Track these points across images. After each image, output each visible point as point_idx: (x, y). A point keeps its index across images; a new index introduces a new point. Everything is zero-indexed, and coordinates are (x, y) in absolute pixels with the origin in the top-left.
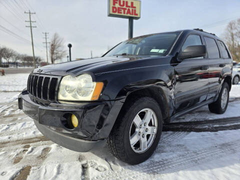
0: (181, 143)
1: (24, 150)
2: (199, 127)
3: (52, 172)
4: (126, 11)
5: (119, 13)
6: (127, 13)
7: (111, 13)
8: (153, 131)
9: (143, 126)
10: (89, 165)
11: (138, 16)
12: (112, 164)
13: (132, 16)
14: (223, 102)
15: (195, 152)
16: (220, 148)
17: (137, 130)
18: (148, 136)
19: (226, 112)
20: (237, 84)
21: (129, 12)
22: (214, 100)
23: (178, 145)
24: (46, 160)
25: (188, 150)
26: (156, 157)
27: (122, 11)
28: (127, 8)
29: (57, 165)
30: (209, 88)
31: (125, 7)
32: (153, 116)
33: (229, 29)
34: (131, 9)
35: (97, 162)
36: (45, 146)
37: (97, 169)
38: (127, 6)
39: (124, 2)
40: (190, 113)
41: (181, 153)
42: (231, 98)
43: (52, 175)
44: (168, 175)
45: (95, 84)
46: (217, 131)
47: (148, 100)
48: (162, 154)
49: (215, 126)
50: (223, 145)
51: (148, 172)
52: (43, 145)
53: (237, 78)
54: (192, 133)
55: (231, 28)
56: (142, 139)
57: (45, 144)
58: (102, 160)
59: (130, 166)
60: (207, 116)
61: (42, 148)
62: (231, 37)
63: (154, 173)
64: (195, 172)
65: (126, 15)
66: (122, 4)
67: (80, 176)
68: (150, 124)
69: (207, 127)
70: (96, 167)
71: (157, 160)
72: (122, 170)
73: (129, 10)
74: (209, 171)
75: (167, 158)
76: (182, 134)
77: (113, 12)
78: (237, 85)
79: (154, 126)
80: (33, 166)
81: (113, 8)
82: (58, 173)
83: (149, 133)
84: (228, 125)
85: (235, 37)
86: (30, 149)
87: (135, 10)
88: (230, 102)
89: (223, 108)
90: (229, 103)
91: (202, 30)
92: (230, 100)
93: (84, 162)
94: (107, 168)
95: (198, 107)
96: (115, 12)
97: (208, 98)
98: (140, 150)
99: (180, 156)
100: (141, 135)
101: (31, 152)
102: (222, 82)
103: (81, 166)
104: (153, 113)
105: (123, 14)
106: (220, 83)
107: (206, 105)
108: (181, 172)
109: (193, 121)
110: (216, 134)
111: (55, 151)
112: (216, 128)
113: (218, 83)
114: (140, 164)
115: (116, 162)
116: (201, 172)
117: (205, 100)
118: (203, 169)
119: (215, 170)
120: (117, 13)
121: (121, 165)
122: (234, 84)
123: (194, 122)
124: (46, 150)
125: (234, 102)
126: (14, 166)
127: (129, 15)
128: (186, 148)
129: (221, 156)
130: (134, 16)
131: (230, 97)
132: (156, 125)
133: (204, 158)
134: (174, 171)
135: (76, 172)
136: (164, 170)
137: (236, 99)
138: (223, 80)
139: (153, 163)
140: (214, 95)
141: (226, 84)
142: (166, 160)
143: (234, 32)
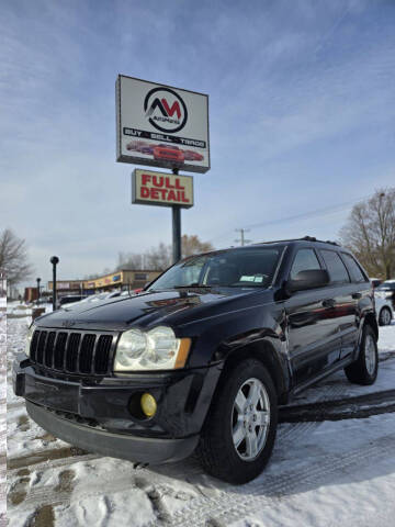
0: (309, 443)
1: (21, 480)
2: (335, 411)
3: (96, 510)
4: (167, 195)
5: (153, 197)
6: (169, 199)
7: (139, 197)
8: (263, 419)
9: (248, 410)
10: (160, 492)
11: (190, 203)
12: (201, 488)
13: (177, 202)
14: (370, 362)
15: (337, 456)
16: (378, 445)
17: (240, 417)
18: (257, 428)
19: (377, 381)
20: (389, 324)
21: (172, 196)
22: (353, 357)
23: (307, 446)
24: (74, 491)
25: (325, 454)
26: (274, 469)
27: (160, 194)
28: (169, 190)
29: (102, 498)
30: (341, 337)
31: (164, 187)
32: (261, 392)
33: (356, 217)
34: (175, 191)
35: (172, 487)
36: (61, 469)
37: (177, 497)
38: (168, 186)
39: (162, 178)
40: (314, 386)
41: (314, 459)
42: (383, 354)
43: (100, 516)
44: (303, 494)
45: (179, 341)
46: (367, 416)
47: (253, 364)
48: (284, 462)
49: (364, 407)
50: (382, 439)
51: (268, 494)
52: (54, 467)
53: (386, 312)
54: (326, 423)
55: (360, 217)
56: (249, 434)
57: (59, 465)
58: (181, 482)
59: (234, 488)
60: (345, 390)
61: (56, 472)
62: (361, 233)
63: (278, 495)
64: (345, 486)
65: (166, 201)
66: (158, 182)
67: (151, 511)
68: (259, 408)
69: (348, 410)
70: (174, 494)
71: (276, 474)
72: (223, 495)
73: (172, 192)
74: (367, 482)
75: (293, 468)
76: (309, 426)
77: (143, 195)
78: (390, 327)
79: (265, 410)
80: (56, 505)
81: (143, 189)
82: (110, 511)
83: (258, 422)
84: (385, 404)
85: (368, 231)
86: (33, 476)
87: (183, 193)
88: (382, 360)
89: (371, 373)
90: (380, 364)
91: (314, 240)
92: (380, 357)
93: (149, 488)
94: (195, 494)
95: (327, 373)
96: (147, 196)
97: (343, 355)
98: (247, 455)
99: (314, 464)
100: (247, 426)
101: (38, 481)
102: (362, 322)
103: (146, 496)
104: (261, 386)
105: (160, 200)
106: (358, 325)
107: (340, 368)
108: (322, 489)
109: (322, 401)
110: (367, 422)
111: (85, 474)
112: (364, 410)
113: (354, 328)
114: (251, 483)
115: (206, 483)
116: (354, 485)
117: (338, 360)
118: (356, 481)
119: (376, 480)
120: (149, 199)
121: (219, 487)
122: (382, 324)
123: (325, 403)
124: (66, 475)
125: (389, 361)
126: (17, 508)
127: (172, 201)
128: (320, 449)
129: (382, 458)
130: (181, 202)
131: (379, 352)
132: (268, 408)
133: (355, 464)
134: (310, 489)
135: (141, 506)
136: (292, 489)
137: (392, 354)
138: (363, 319)
139: (272, 479)
140: (351, 349)
141: (369, 329)
142: (293, 472)
143: (367, 223)
